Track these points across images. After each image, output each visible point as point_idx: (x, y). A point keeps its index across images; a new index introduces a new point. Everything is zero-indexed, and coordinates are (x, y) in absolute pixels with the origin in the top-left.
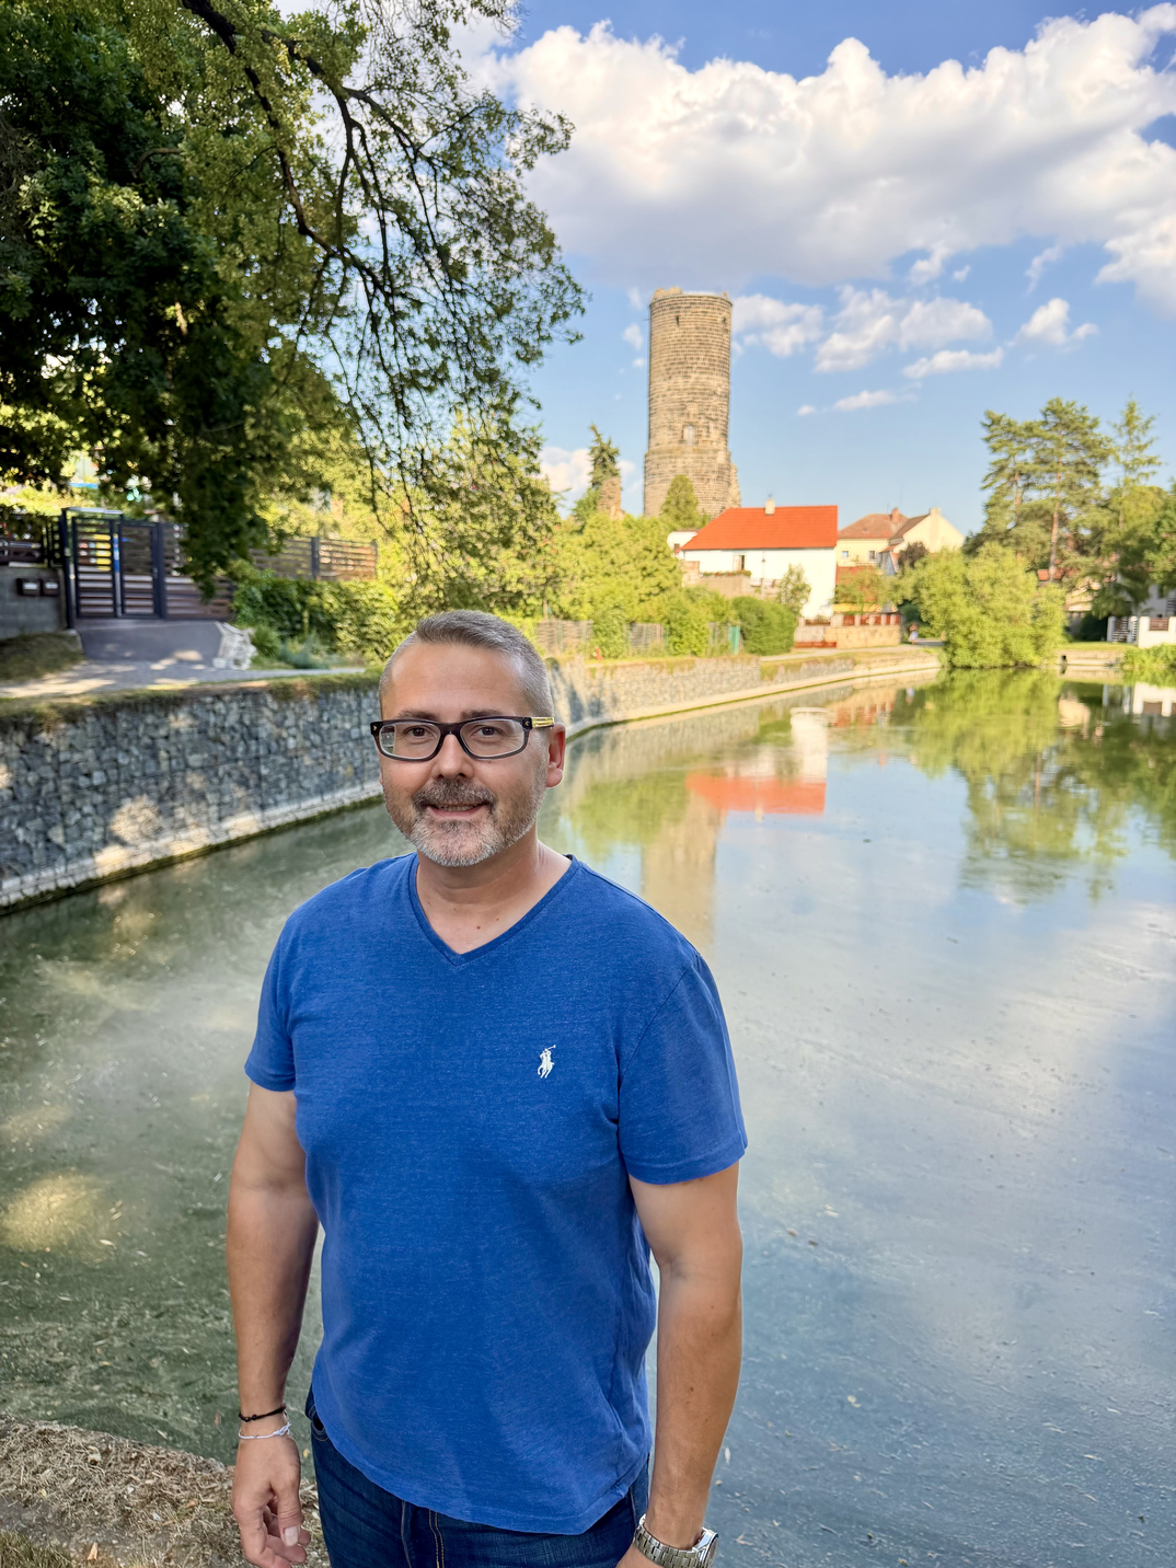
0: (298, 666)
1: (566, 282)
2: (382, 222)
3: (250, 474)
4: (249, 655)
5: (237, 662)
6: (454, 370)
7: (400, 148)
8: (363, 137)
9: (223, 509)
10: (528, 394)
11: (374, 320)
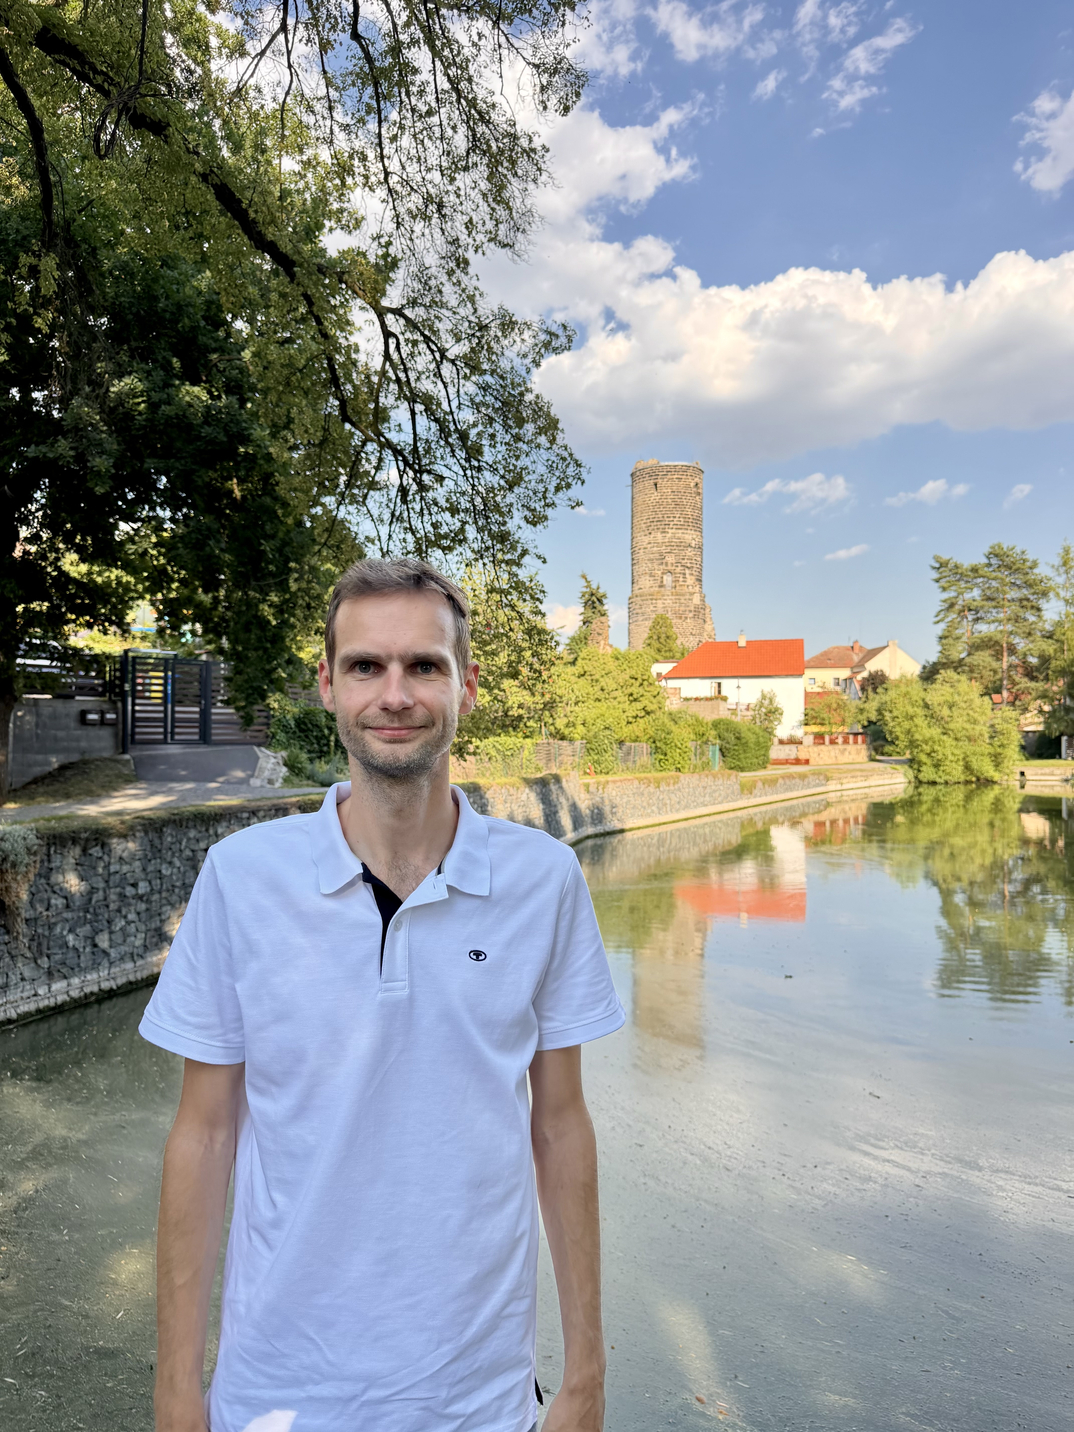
1: (569, 459)
2: (413, 413)
3: (292, 620)
4: (281, 775)
5: (271, 782)
6: (471, 532)
7: (428, 352)
8: (398, 344)
9: (266, 650)
10: (535, 551)
11: (403, 491)
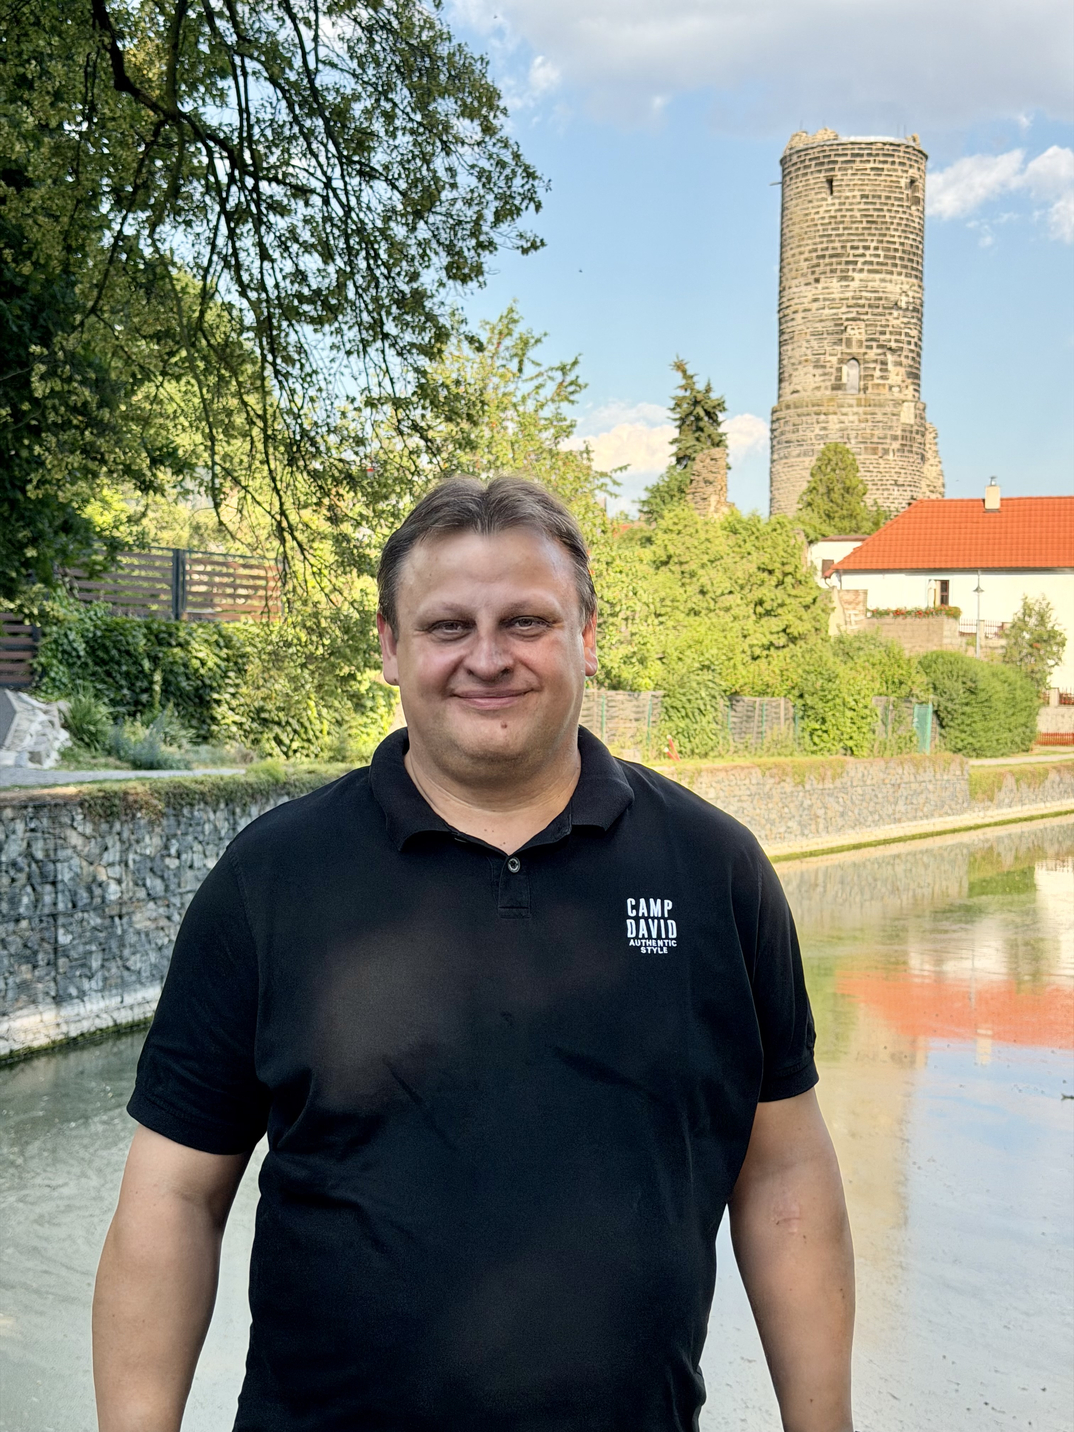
0: (137, 765)
1: (512, 164)
4: (57, 745)
5: (35, 757)
10: (464, 329)
